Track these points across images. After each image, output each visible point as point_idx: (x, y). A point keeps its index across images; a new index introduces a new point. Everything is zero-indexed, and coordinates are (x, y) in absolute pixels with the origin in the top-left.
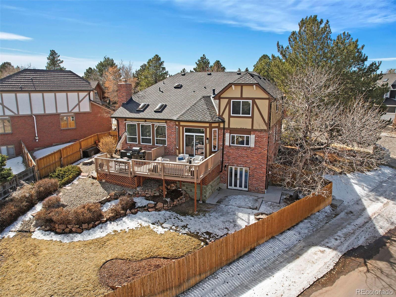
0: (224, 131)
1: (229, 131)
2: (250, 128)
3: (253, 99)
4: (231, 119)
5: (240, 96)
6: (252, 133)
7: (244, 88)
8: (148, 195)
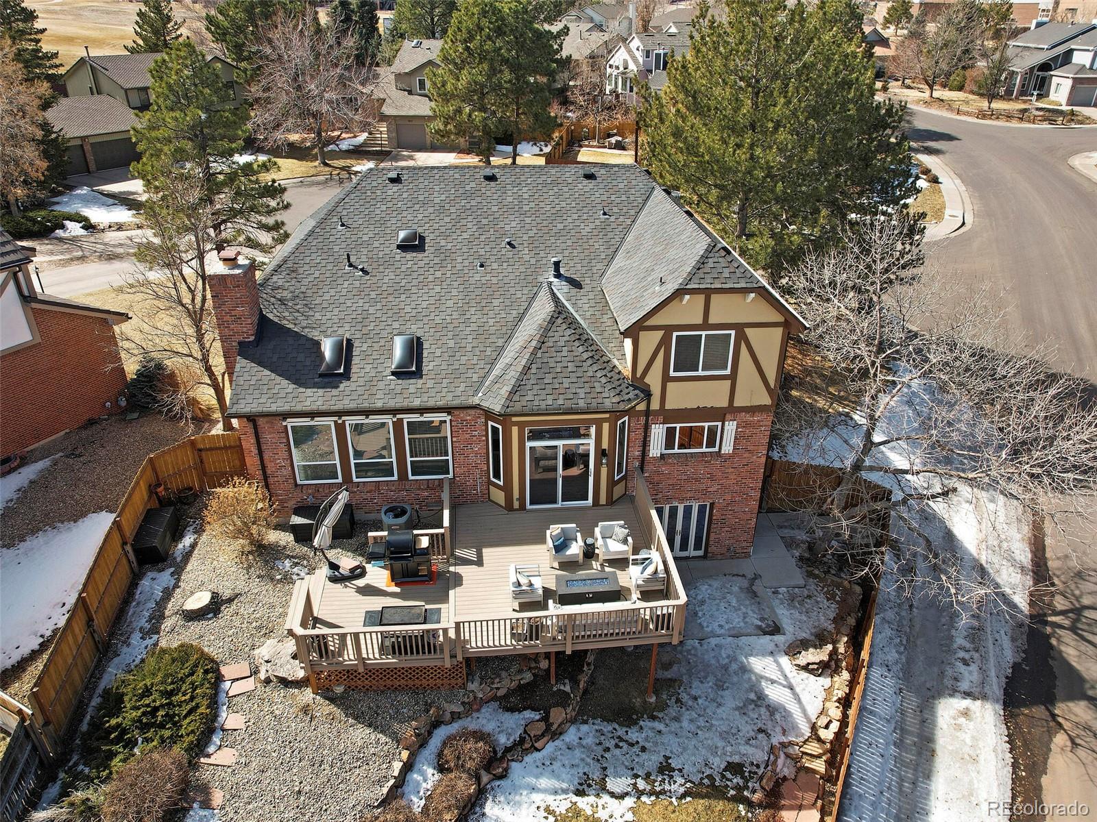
0: (647, 421)
1: (661, 419)
2: (725, 404)
3: (740, 328)
4: (670, 385)
5: (699, 321)
6: (728, 416)
7: (715, 298)
8: (501, 693)
